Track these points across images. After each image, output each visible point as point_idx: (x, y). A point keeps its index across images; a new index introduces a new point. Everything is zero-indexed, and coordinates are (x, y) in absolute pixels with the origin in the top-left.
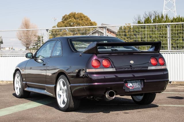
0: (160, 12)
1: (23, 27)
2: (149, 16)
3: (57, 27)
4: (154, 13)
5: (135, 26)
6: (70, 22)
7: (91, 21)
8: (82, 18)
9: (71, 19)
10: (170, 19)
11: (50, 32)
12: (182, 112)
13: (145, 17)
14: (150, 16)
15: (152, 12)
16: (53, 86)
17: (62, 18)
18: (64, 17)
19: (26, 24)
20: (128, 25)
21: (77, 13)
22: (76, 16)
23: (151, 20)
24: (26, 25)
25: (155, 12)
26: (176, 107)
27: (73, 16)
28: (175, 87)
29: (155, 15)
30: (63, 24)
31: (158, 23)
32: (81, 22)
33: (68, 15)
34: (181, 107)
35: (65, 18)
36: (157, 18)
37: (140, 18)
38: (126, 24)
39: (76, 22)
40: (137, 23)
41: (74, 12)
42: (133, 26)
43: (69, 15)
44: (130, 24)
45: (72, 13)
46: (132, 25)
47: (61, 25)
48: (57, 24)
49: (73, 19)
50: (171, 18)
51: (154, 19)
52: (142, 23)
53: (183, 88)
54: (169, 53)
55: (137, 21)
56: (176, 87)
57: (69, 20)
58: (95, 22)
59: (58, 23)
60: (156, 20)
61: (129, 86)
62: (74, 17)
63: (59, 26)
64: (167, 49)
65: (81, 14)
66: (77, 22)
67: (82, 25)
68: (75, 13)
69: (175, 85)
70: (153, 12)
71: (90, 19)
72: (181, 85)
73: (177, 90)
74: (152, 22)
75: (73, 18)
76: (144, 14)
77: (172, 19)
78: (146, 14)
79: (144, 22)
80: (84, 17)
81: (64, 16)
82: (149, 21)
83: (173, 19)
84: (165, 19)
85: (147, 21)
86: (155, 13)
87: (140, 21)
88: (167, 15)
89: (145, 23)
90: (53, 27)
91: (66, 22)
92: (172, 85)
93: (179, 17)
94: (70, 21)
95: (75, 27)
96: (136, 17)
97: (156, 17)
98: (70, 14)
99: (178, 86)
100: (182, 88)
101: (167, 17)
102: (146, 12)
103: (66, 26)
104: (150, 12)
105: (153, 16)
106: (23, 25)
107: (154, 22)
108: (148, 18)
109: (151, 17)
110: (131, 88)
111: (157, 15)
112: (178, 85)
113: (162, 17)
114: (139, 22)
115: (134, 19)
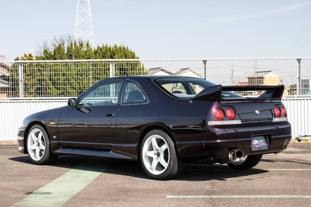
0: (78, 38)
2: (61, 43)
4: (68, 39)
10: (93, 48)
13: (55, 44)
16: (135, 145)
25: (69, 37)
29: (70, 41)
36: (73, 46)
37: (47, 45)
40: (42, 53)
50: (94, 46)
51: (68, 48)
55: (42, 51)
60: (72, 49)
61: (255, 143)
70: (66, 38)
76: (53, 39)
78: (56, 40)
82: (62, 51)
83: (97, 48)
84: (86, 48)
85: (59, 50)
87: (48, 51)
88: (88, 42)
93: (106, 46)
96: (41, 44)
97: (72, 44)
101: (88, 45)
102: (55, 36)
104: (62, 37)
105: (66, 43)
107: (69, 52)
108: (60, 45)
109: (63, 44)
110: (257, 146)
111: (73, 42)
113: (81, 45)
115: (37, 47)
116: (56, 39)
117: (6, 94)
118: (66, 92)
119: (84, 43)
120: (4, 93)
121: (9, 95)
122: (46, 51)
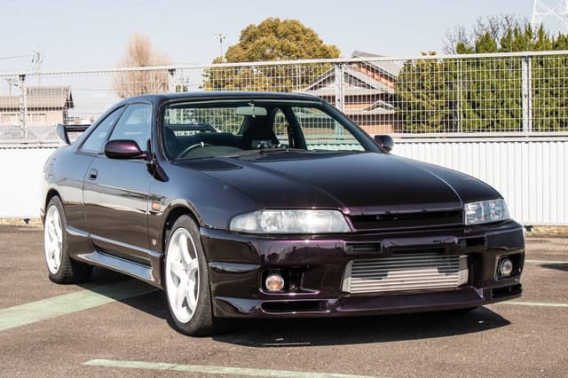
0: (523, 18)
1: (131, 60)
2: (490, 30)
3: (226, 60)
4: (505, 22)
5: (451, 60)
6: (264, 46)
7: (324, 43)
8: (297, 35)
9: (264, 38)
10: (550, 38)
11: (207, 76)
12: (542, 326)
13: (480, 32)
14: (493, 28)
15: (500, 18)
17: (240, 34)
18: (245, 33)
19: (138, 52)
20: (428, 57)
21: (281, 21)
22: (281, 29)
23: (496, 40)
24: (141, 55)
25: (506, 18)
26: (528, 307)
27: (272, 27)
28: (541, 241)
29: (507, 27)
30: (243, 53)
31: (514, 50)
32: (293, 45)
33: (257, 25)
34: (544, 307)
35: (249, 36)
36: (513, 35)
37: (463, 34)
38: (424, 54)
39: (279, 47)
40: (455, 50)
41: (275, 18)
42: (445, 60)
43: (260, 27)
44: (433, 54)
45: (268, 20)
46: (441, 56)
47: (236, 55)
48: (226, 51)
49: (271, 38)
50: (553, 35)
51: (503, 40)
52: (469, 51)
53: (564, 248)
54: (527, 142)
55: (455, 45)
56: (545, 241)
57: (261, 41)
58: (334, 47)
59: (230, 48)
60: (509, 42)
62: (275, 31)
63: (231, 58)
64: (521, 130)
65: (294, 22)
66: (282, 46)
67: (298, 53)
68: (278, 20)
69: (543, 237)
71: (320, 37)
72: (562, 237)
73: (546, 251)
74: (499, 46)
75: (272, 36)
76: (476, 24)
77: (556, 39)
79: (475, 46)
80: (305, 32)
81: (245, 28)
82: (490, 45)
83: (559, 38)
84: (537, 39)
85: (485, 43)
86: (508, 22)
87: (466, 46)
88: (542, 28)
89: (477, 52)
90: (215, 62)
91: (251, 46)
92: (534, 236)
94: (264, 43)
95: (278, 62)
96: (454, 33)
97: (510, 33)
98: (263, 24)
99: (552, 239)
100: (563, 244)
101: (541, 32)
102: (481, 18)
103: (252, 59)
104: (493, 19)
105: (500, 30)
106: (131, 54)
107: (505, 48)
108: (487, 35)
109: (494, 32)
111: (513, 28)
112: (550, 237)
113: (529, 33)
114: (461, 49)
115: (446, 39)
116: (482, 23)
117: (390, 126)
118: (498, 121)
119: (533, 30)
120: (387, 123)
121: (396, 128)
122: (463, 45)
